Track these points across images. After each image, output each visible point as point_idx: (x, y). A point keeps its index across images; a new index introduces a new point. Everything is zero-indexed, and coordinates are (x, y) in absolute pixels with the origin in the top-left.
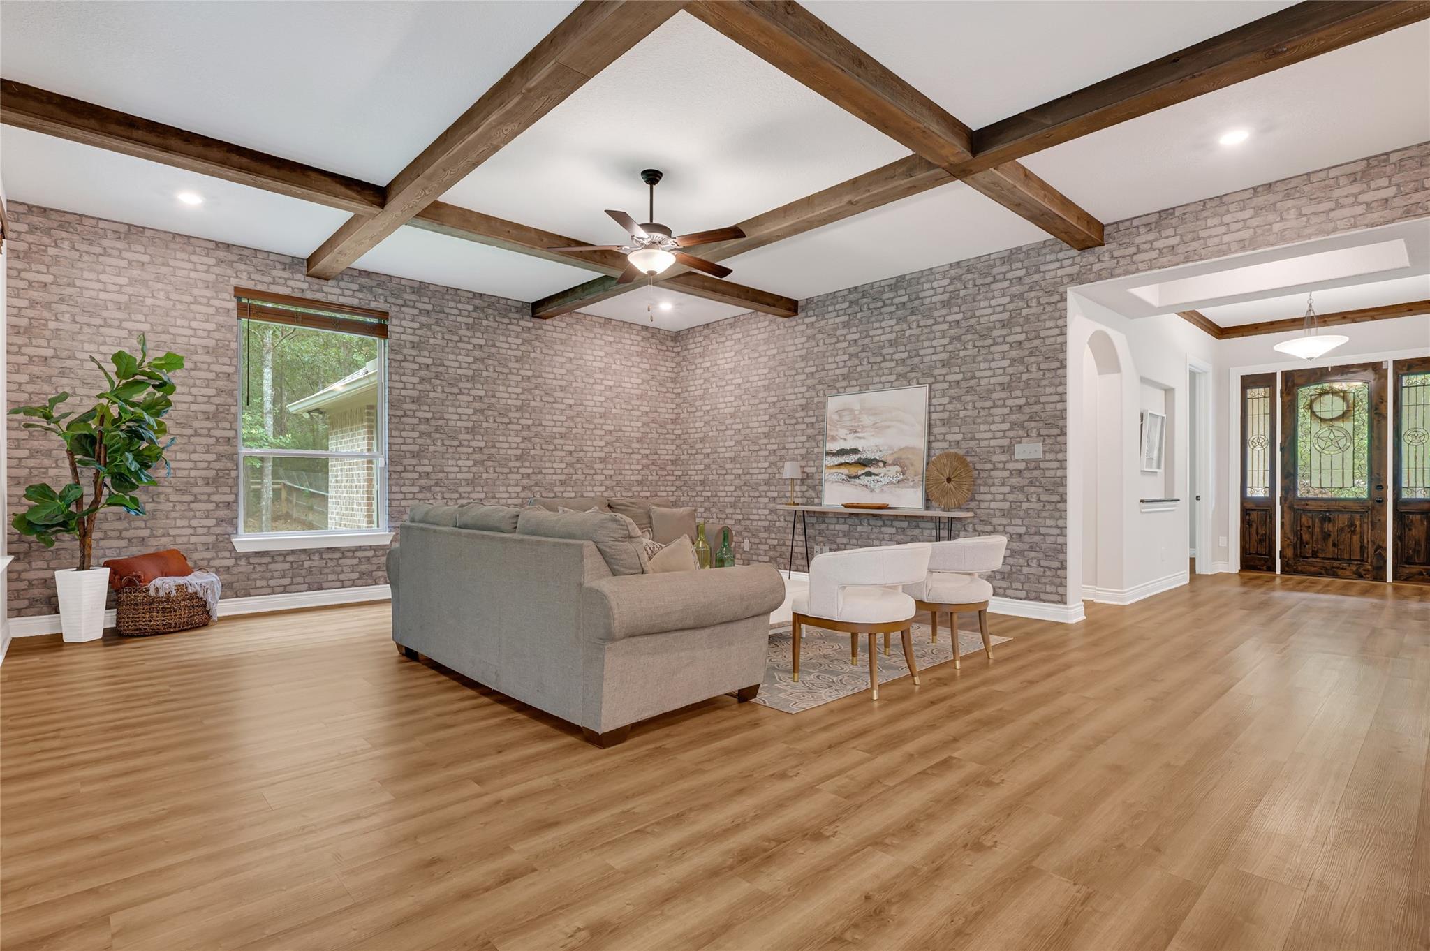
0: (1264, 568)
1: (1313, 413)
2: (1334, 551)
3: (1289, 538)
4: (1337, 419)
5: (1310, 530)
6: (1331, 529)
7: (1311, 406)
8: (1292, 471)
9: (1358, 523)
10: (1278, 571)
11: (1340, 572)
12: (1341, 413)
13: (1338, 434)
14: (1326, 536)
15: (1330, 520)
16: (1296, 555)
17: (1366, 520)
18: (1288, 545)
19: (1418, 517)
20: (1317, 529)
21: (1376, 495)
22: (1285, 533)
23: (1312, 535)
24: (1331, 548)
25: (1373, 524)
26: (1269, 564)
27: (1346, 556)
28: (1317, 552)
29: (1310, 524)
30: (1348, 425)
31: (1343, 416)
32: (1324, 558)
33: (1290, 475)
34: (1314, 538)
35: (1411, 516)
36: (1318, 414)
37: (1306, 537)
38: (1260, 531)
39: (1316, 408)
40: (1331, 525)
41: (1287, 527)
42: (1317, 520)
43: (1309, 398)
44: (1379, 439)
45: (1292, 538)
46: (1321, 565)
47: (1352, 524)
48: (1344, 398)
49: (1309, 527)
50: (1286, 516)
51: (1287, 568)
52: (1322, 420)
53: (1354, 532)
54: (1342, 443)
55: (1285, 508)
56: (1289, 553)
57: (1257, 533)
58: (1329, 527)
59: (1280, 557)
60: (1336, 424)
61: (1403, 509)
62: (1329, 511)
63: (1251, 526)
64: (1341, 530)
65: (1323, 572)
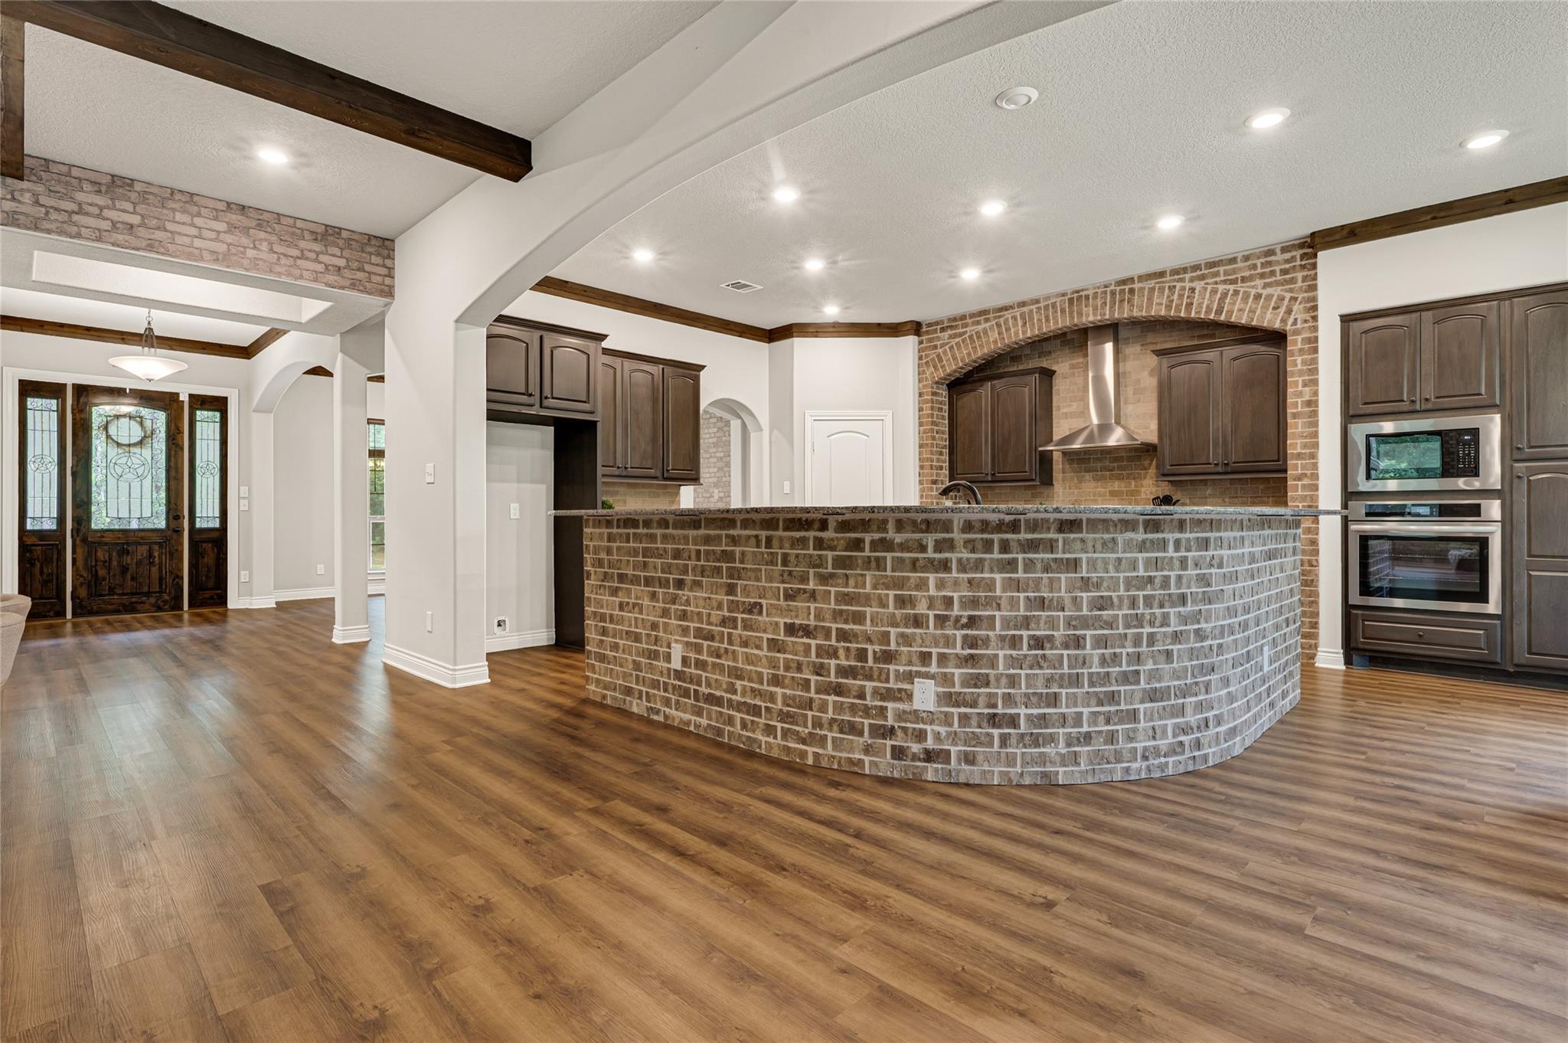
0: (51, 614)
1: (108, 437)
2: (132, 586)
3: (82, 576)
4: (135, 445)
5: (107, 564)
6: (129, 561)
7: (106, 428)
8: (85, 500)
9: (156, 554)
10: (69, 615)
11: (139, 607)
12: (140, 439)
13: (135, 461)
14: (124, 570)
15: (128, 553)
16: (90, 595)
17: (164, 551)
18: (82, 584)
19: (210, 545)
20: (115, 563)
21: (173, 524)
22: (77, 570)
23: (109, 569)
24: (129, 583)
25: (171, 554)
26: (58, 608)
27: (145, 589)
28: (114, 588)
29: (107, 558)
30: (146, 453)
31: (140, 443)
32: (124, 594)
33: (83, 503)
34: (112, 573)
35: (204, 545)
36: (115, 438)
37: (102, 573)
38: (45, 570)
39: (112, 430)
40: (129, 558)
41: (80, 563)
42: (114, 554)
43: (105, 419)
44: (177, 469)
45: (85, 575)
46: (119, 601)
47: (151, 555)
48: (141, 424)
49: (106, 562)
50: (79, 551)
51: (79, 611)
52: (119, 445)
53: (151, 564)
54: (140, 471)
55: (78, 542)
56: (83, 593)
57: (42, 573)
58: (128, 559)
59: (72, 599)
60: (133, 450)
61: (197, 537)
62: (127, 544)
63: (33, 565)
64: (139, 563)
65: (121, 608)
